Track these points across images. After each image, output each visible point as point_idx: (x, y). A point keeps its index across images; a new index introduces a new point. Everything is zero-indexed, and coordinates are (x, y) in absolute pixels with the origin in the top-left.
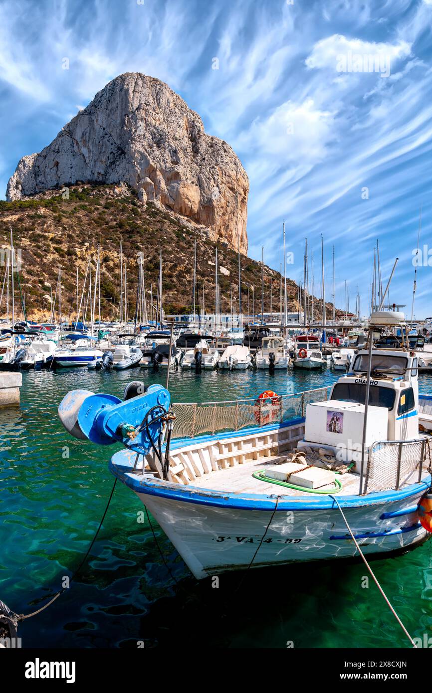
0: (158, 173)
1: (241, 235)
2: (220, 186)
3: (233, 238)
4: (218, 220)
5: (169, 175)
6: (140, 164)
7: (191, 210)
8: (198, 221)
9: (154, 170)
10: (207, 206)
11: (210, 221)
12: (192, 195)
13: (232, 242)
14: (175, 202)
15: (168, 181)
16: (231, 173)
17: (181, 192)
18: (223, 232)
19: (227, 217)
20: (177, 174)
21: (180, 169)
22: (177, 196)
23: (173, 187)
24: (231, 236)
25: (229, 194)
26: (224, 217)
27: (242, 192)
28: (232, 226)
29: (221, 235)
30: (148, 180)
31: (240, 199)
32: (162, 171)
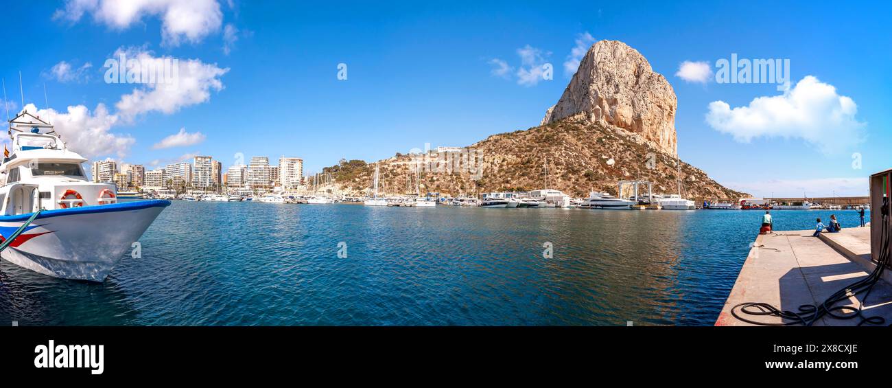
0: (604, 101)
1: (668, 139)
2: (648, 105)
3: (661, 142)
4: (646, 128)
5: (611, 101)
6: (593, 97)
7: (626, 124)
8: (631, 131)
9: (602, 100)
10: (638, 120)
11: (640, 129)
12: (626, 113)
13: (660, 144)
14: (614, 119)
15: (610, 105)
16: (659, 95)
17: (618, 112)
18: (651, 137)
19: (654, 127)
20: (616, 99)
21: (618, 97)
22: (614, 114)
23: (613, 109)
24: (658, 140)
25: (657, 110)
26: (652, 127)
27: (668, 109)
28: (659, 133)
29: (650, 140)
30: (598, 107)
31: (666, 113)
32: (606, 99)
